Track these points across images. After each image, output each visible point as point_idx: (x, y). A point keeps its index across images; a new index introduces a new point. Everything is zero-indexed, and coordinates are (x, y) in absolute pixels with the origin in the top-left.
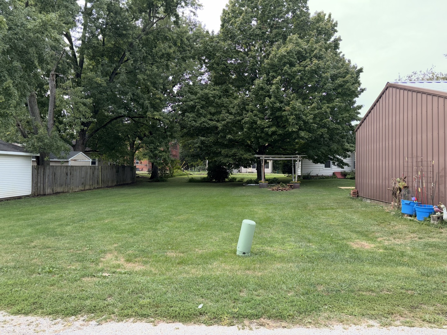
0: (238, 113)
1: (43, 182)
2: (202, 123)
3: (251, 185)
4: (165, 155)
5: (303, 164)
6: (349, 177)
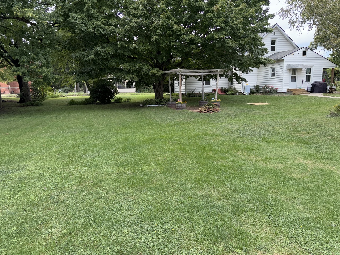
0: (144, 15)
2: (95, 27)
3: (152, 105)
4: (47, 71)
5: (187, 82)
6: (230, 93)
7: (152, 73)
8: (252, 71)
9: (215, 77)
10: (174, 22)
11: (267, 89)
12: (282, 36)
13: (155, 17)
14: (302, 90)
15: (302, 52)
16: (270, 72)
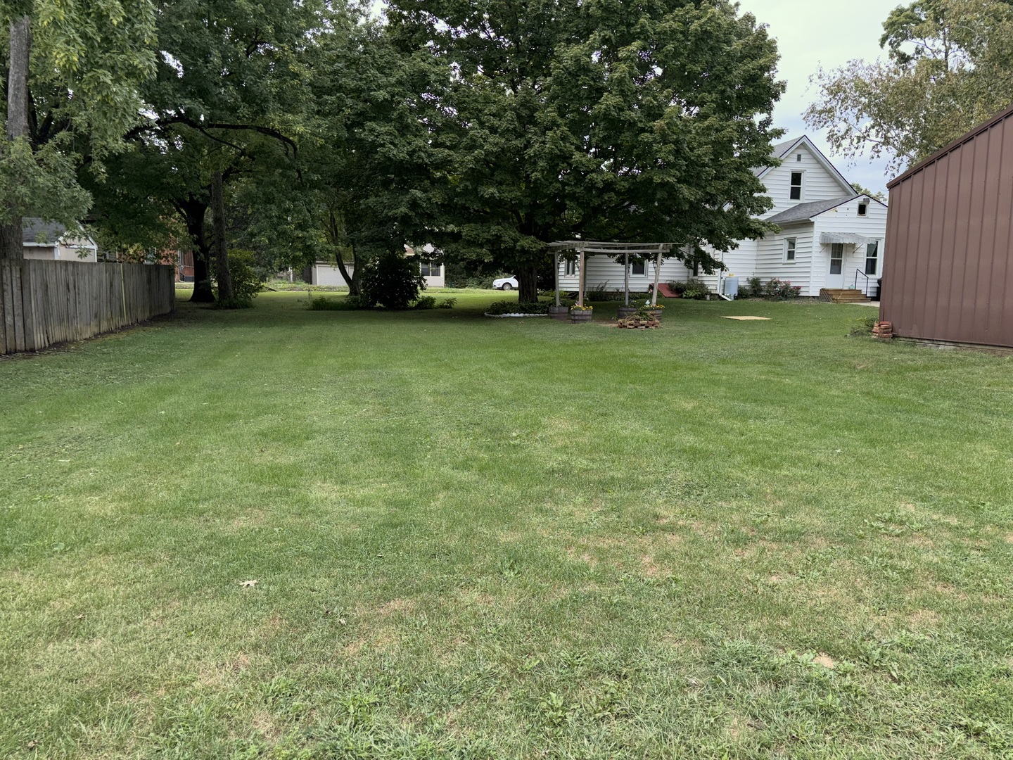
0: (514, 129)
1: (20, 311)
2: (414, 151)
3: (513, 315)
5: (588, 265)
6: (691, 294)
7: (522, 247)
8: (737, 246)
9: (655, 258)
10: (573, 147)
11: (775, 287)
12: (818, 166)
13: (535, 134)
14: (855, 294)
15: (857, 206)
16: (785, 247)
